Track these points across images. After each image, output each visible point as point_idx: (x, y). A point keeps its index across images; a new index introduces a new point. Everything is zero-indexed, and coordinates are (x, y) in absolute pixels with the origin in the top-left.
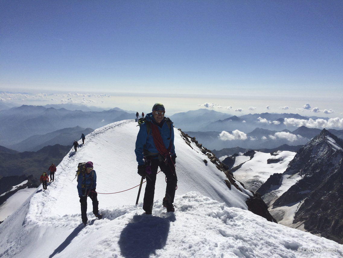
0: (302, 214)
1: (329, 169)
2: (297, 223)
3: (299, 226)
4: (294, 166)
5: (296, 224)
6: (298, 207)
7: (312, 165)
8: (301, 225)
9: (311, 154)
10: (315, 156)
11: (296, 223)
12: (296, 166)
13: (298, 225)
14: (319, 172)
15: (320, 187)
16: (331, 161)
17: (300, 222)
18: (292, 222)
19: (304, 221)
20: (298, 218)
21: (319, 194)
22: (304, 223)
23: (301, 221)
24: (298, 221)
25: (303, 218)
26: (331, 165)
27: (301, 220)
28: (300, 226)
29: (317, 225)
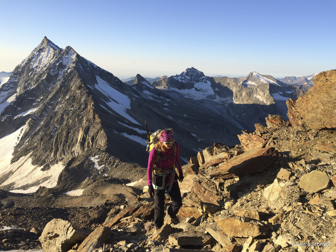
0: (25, 145)
1: (60, 72)
2: (20, 160)
3: (22, 164)
4: (7, 85)
5: (17, 163)
6: (18, 138)
7: (35, 78)
8: (26, 161)
9: (31, 65)
10: (37, 67)
11: (17, 161)
12: (11, 86)
13: (21, 163)
14: (46, 78)
15: (50, 97)
16: (61, 61)
17: (24, 157)
18: (10, 162)
19: (31, 153)
20: (20, 153)
21: (49, 107)
22: (30, 156)
23: (26, 155)
24: (21, 156)
25: (28, 148)
26: (62, 66)
27: (25, 152)
28: (24, 164)
29: (54, 150)
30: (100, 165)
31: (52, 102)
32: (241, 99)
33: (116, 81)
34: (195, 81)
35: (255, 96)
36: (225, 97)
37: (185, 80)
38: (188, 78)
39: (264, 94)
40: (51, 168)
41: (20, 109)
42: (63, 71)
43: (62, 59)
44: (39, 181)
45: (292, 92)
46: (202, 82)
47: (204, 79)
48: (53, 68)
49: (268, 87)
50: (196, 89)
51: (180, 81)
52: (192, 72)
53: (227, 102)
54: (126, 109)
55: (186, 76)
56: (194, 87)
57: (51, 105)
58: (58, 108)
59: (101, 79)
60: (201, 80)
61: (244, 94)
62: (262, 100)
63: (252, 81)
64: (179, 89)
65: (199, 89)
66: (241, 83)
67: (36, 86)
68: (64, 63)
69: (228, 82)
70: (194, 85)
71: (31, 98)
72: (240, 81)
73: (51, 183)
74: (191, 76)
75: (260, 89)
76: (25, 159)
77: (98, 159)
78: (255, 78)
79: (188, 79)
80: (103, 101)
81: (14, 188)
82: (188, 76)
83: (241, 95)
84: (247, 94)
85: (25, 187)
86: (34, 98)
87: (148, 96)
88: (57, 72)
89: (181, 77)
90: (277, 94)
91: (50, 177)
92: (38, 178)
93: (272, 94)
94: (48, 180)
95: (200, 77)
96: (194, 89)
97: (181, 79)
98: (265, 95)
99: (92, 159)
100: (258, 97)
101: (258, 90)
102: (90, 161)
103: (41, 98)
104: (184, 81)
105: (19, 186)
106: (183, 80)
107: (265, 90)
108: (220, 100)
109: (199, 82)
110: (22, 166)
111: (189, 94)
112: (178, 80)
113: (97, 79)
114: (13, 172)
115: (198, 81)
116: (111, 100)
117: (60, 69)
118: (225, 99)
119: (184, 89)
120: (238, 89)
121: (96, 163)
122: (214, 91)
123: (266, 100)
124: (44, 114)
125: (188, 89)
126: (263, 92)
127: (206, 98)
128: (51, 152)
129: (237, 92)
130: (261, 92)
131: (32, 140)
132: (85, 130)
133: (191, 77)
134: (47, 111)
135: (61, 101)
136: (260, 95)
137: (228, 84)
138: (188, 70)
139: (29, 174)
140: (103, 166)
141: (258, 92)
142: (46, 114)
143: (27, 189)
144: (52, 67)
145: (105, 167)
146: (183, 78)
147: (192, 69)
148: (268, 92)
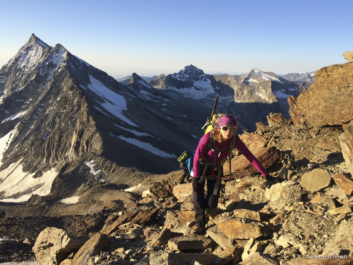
0: (15, 151)
1: (50, 72)
2: (9, 167)
3: (13, 172)
5: (6, 170)
6: (7, 143)
7: (23, 79)
8: (16, 167)
9: (19, 64)
10: (25, 66)
11: (6, 168)
13: (11, 170)
14: (35, 79)
15: (40, 98)
16: (51, 60)
17: (14, 163)
19: (21, 160)
20: (9, 159)
21: (40, 109)
22: (21, 163)
23: (16, 161)
24: (11, 163)
25: (18, 154)
26: (52, 65)
27: (15, 158)
28: (15, 171)
29: (46, 156)
30: (96, 170)
31: (43, 105)
32: (242, 98)
33: (111, 80)
34: (194, 79)
35: (257, 94)
36: (225, 96)
37: (184, 79)
38: (187, 76)
39: (266, 92)
40: (44, 175)
41: (8, 112)
42: (53, 71)
43: (52, 58)
44: (31, 189)
45: (295, 89)
46: (202, 80)
47: (204, 77)
48: (43, 68)
49: (271, 85)
50: (196, 88)
51: (179, 79)
52: (191, 69)
53: (228, 101)
54: (122, 110)
55: (184, 74)
56: (193, 86)
57: (42, 107)
58: (49, 111)
59: (95, 79)
60: (200, 78)
61: (245, 92)
62: (264, 98)
63: (254, 79)
64: (177, 88)
65: (199, 88)
66: (242, 80)
67: (25, 88)
68: (54, 62)
69: (228, 80)
70: (193, 83)
71: (19, 101)
72: (241, 78)
73: (43, 190)
74: (190, 74)
75: (262, 86)
76: (15, 166)
77: (93, 163)
78: (257, 75)
79: (187, 78)
80: (98, 102)
81: (5, 197)
82: (187, 74)
83: (243, 94)
84: (249, 92)
85: (16, 196)
86: (23, 100)
87: (145, 96)
88: (47, 72)
89: (179, 75)
90: (279, 91)
91: (42, 184)
92: (30, 186)
93: (275, 92)
94: (41, 188)
95: (199, 75)
96: (193, 88)
97: (179, 77)
98: (268, 93)
99: (88, 164)
100: (260, 95)
101: (260, 87)
102: (85, 166)
103: (31, 100)
104: (182, 80)
105: (10, 195)
106: (181, 78)
107: (267, 88)
108: (221, 99)
109: (199, 81)
110: (12, 174)
111: (188, 94)
112: (177, 79)
113: (90, 79)
114: (3, 180)
115: (197, 79)
116: (106, 101)
117: (50, 68)
118: (226, 98)
119: (183, 88)
120: (239, 87)
121: (92, 169)
122: (215, 90)
123: (268, 98)
124: (35, 117)
125: (187, 87)
126: (265, 90)
127: (206, 97)
128: (43, 157)
129: (238, 90)
130: (263, 90)
131: (22, 145)
132: (78, 134)
133: (190, 76)
134: (37, 114)
135: (52, 103)
136: (262, 93)
137: (229, 82)
138: (187, 68)
139: (20, 182)
140: (99, 171)
141: (260, 90)
142: (36, 117)
143: (18, 198)
144: (41, 67)
145: (101, 173)
146: (182, 76)
147: (191, 67)
148: (270, 89)
